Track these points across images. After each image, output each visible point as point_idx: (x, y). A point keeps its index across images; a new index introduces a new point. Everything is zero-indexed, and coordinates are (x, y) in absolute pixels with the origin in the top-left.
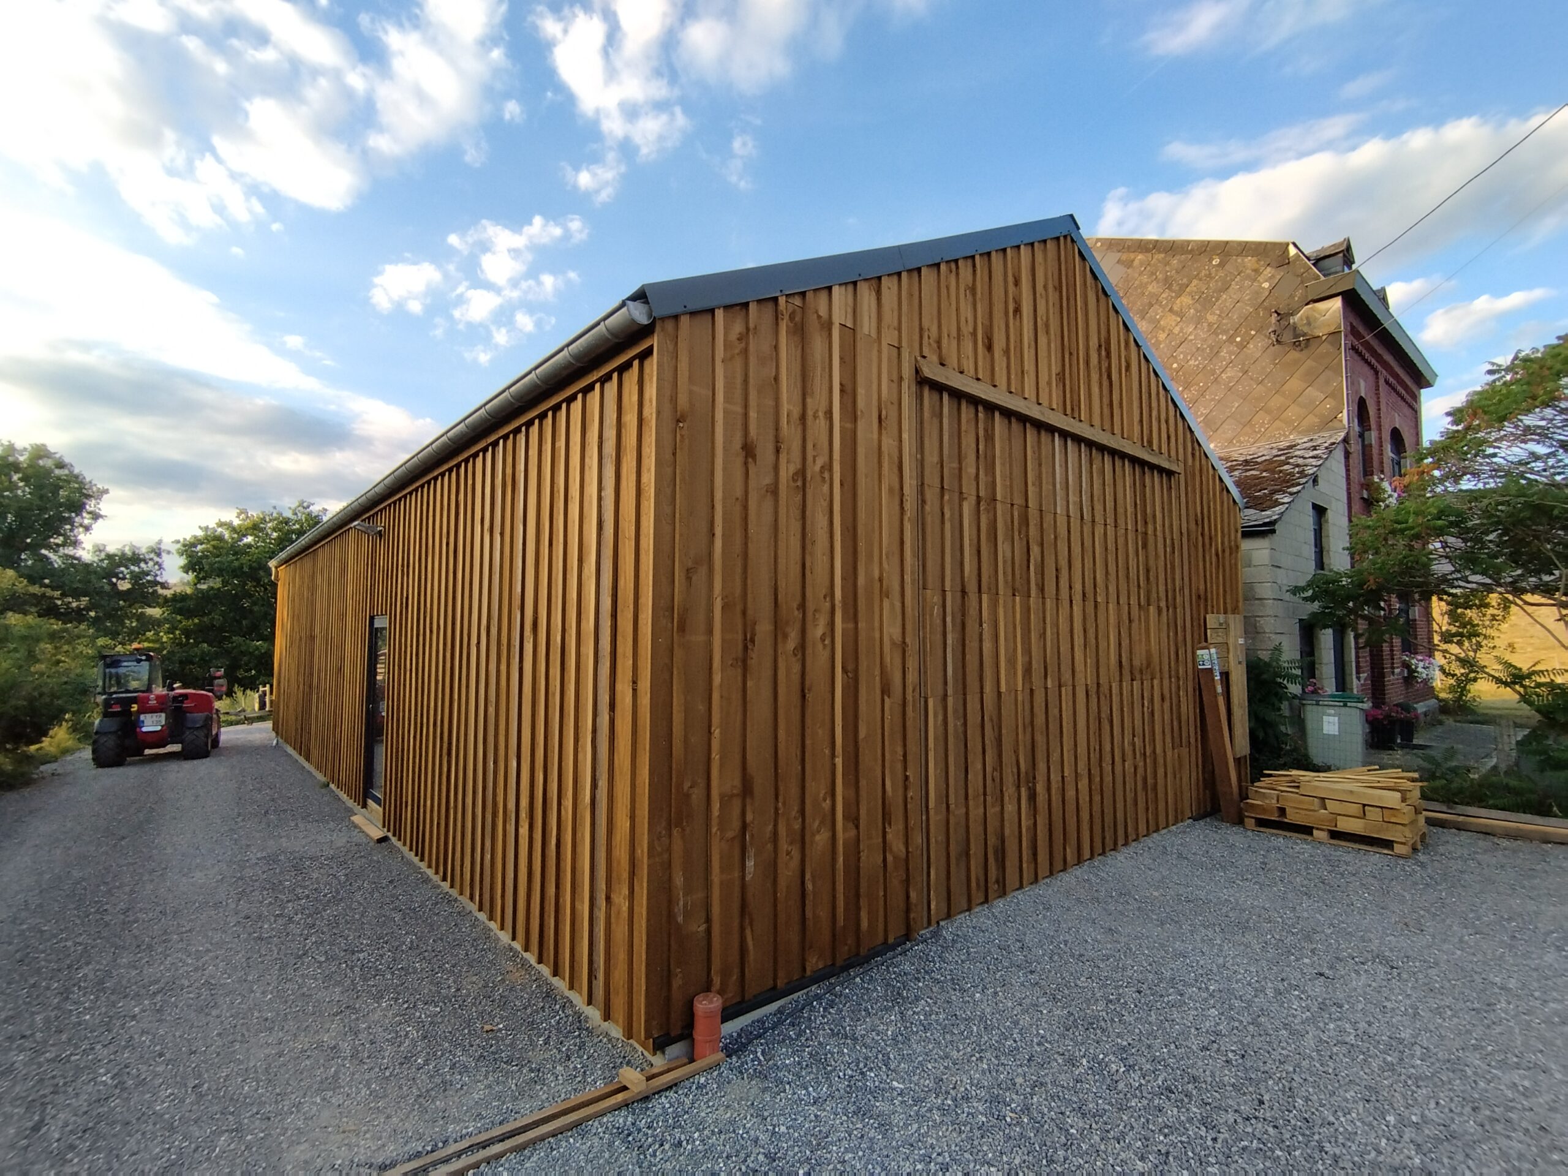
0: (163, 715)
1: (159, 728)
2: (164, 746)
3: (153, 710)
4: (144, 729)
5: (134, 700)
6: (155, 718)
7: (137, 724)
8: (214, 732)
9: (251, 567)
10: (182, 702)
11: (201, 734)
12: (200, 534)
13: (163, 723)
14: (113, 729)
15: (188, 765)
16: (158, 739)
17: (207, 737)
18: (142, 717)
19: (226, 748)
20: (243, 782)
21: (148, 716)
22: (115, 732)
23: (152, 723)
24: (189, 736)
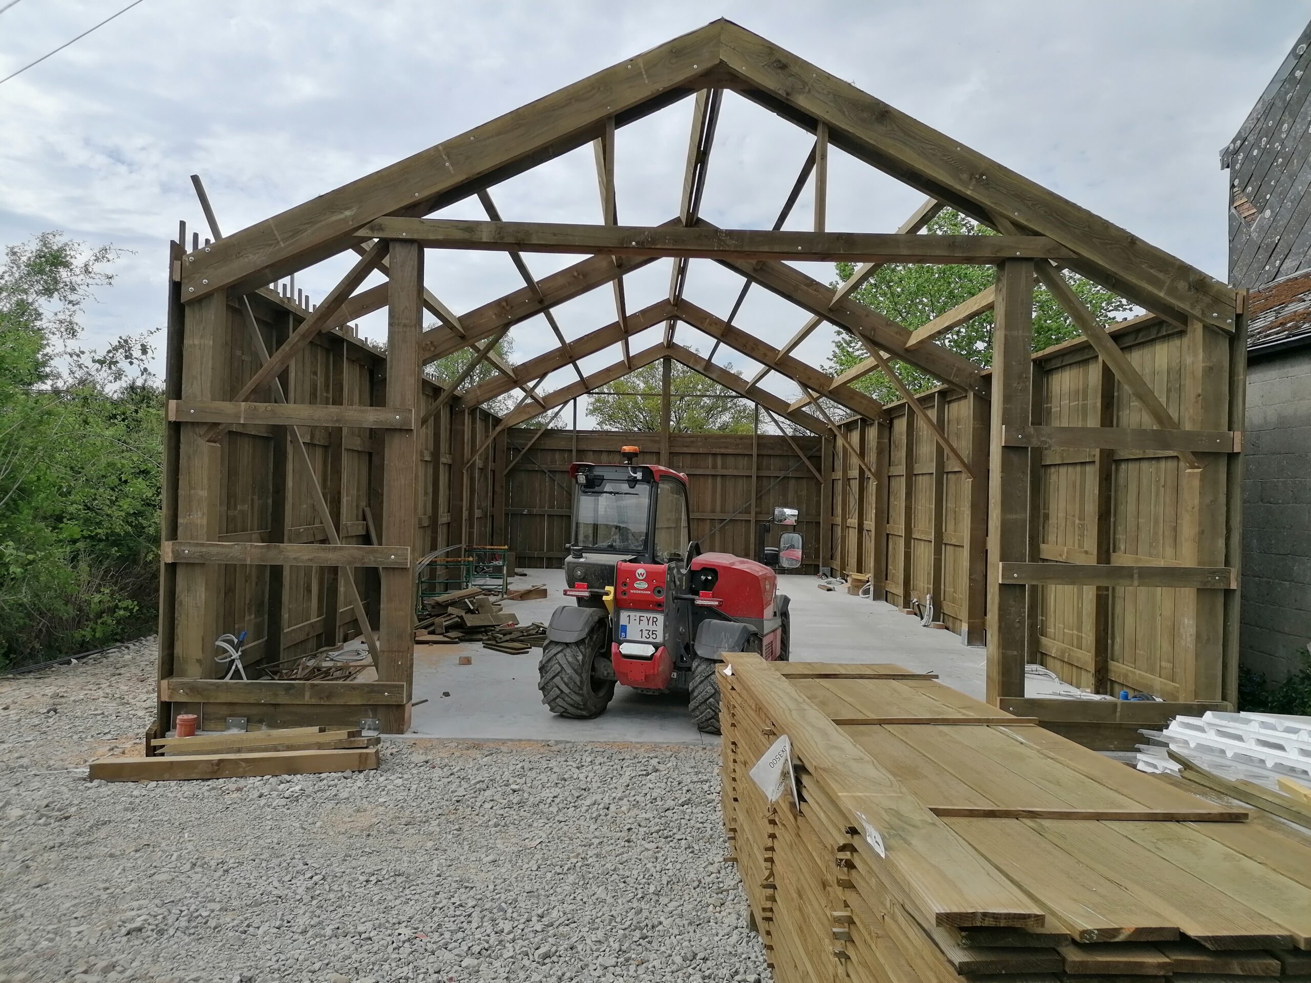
0: (661, 618)
1: (649, 650)
3: (642, 605)
13: (660, 639)
21: (636, 615)
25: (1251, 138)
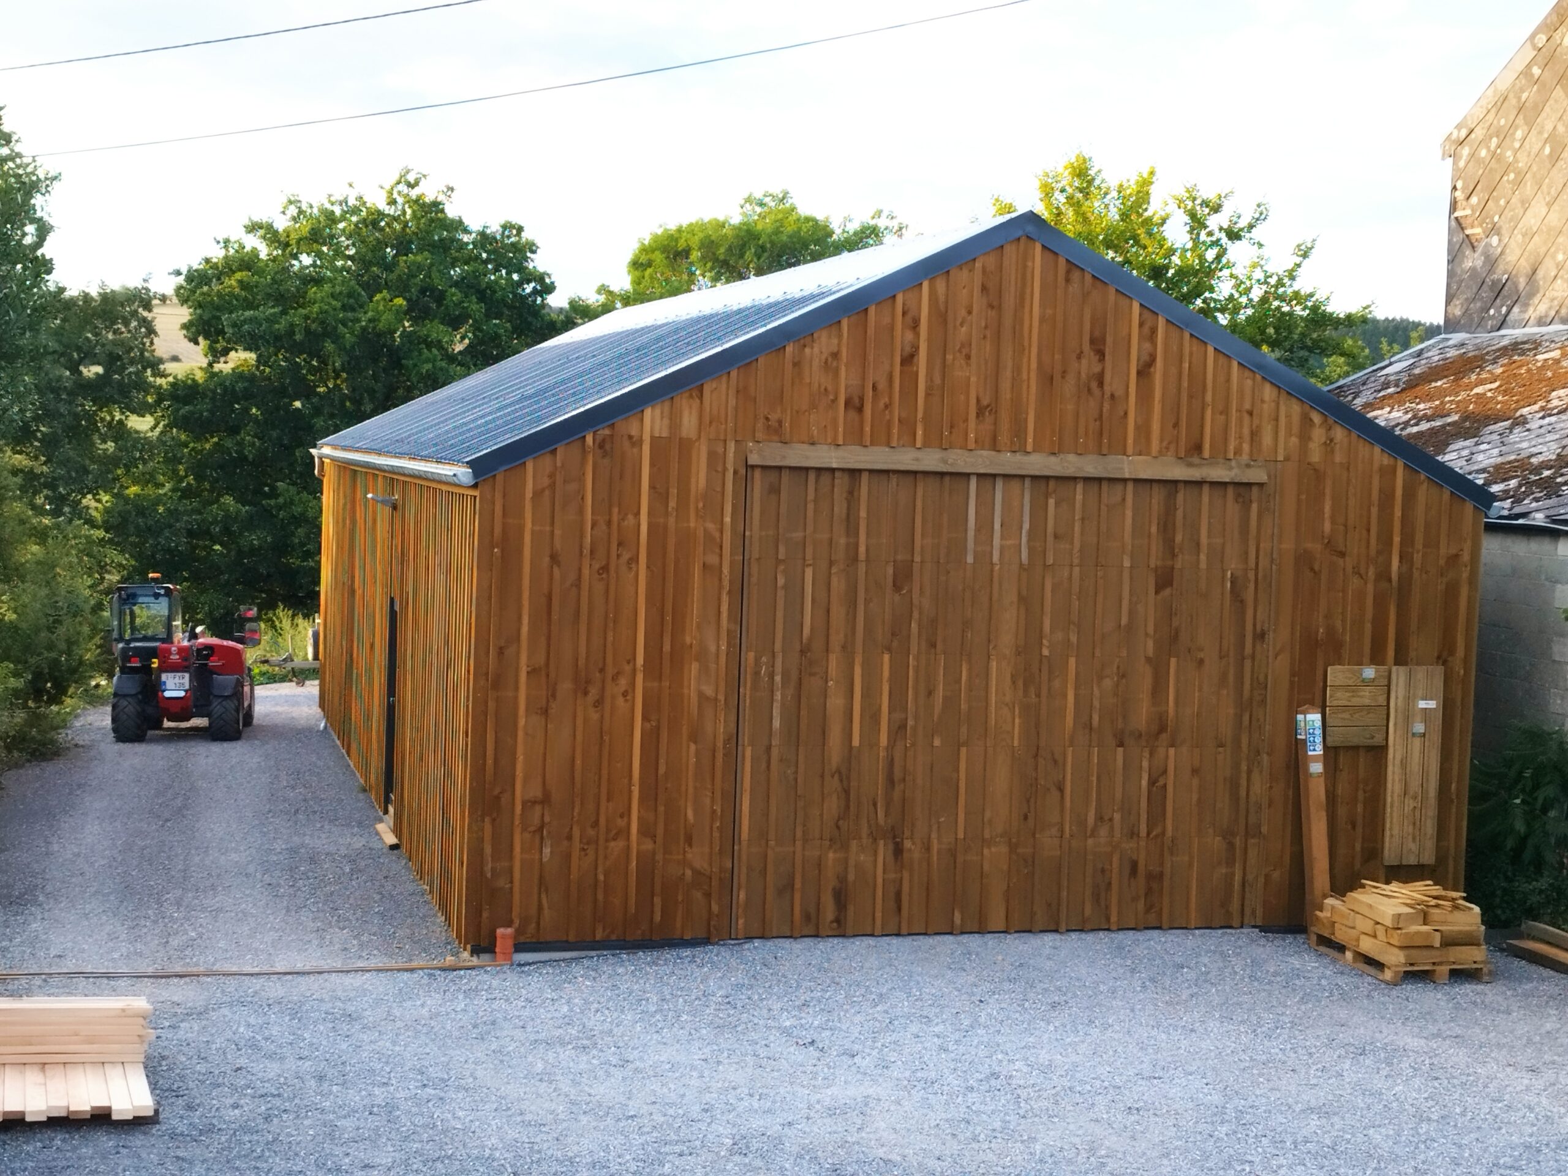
0: (187, 675)
1: (182, 694)
2: (188, 720)
3: (174, 668)
4: (167, 694)
5: (153, 653)
6: (177, 680)
7: (158, 687)
8: (246, 704)
9: (308, 331)
10: (207, 657)
11: (231, 705)
12: (217, 254)
13: (187, 687)
14: (133, 692)
15: (217, 748)
16: (181, 709)
17: (237, 711)
18: (164, 677)
19: (263, 728)
20: (277, 777)
21: (171, 675)
22: (135, 695)
23: (175, 686)
24: (217, 707)
25: (1479, 133)
